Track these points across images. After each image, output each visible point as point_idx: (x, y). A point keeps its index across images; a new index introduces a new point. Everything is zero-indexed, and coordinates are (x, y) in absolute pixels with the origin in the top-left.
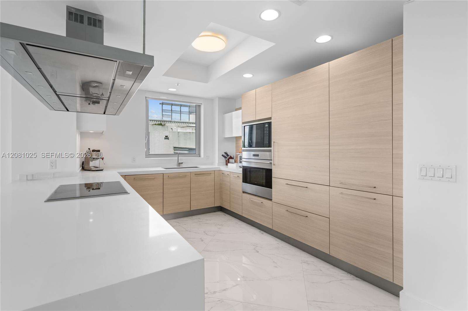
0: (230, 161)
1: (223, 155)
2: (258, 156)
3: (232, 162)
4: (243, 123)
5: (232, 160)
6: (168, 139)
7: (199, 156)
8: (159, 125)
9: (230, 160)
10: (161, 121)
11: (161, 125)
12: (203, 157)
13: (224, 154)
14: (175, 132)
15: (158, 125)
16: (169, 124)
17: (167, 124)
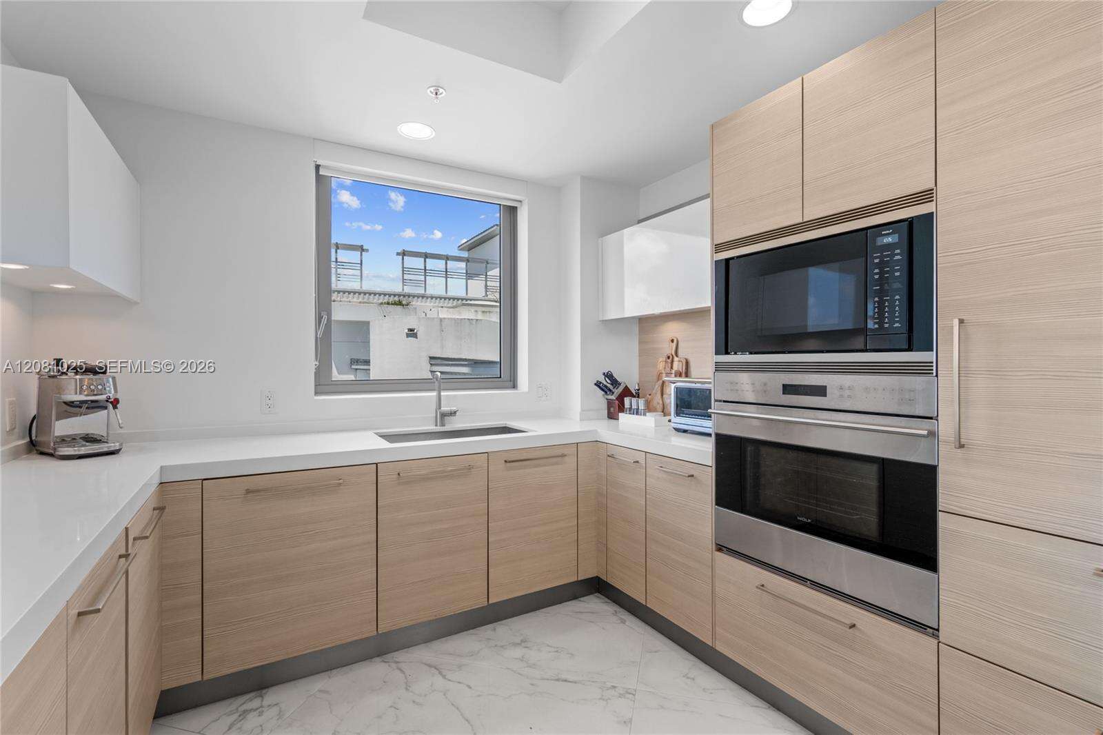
6: (415, 336)
8: (395, 304)
10: (399, 295)
11: (400, 303)
14: (433, 318)
15: (392, 304)
16: (418, 303)
17: (416, 303)
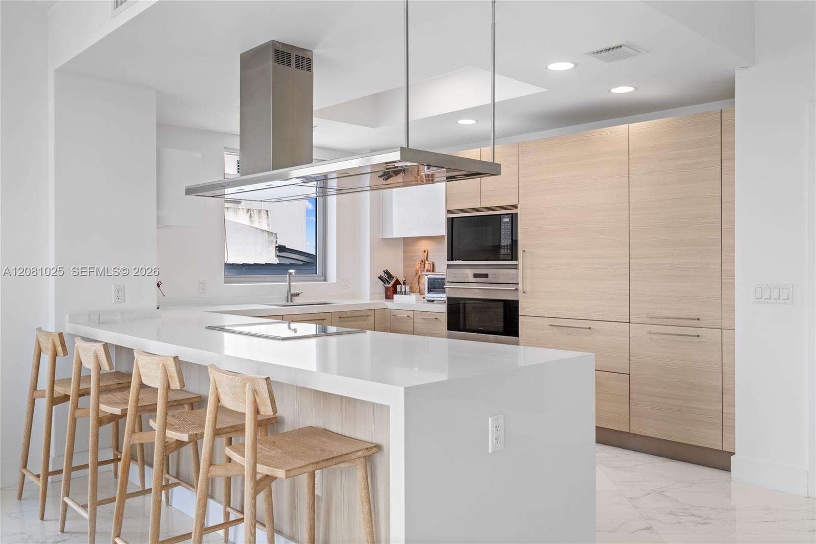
0: (399, 290)
1: (380, 278)
2: (487, 277)
3: (403, 290)
4: (449, 212)
5: (403, 287)
7: (323, 278)
9: (398, 287)
12: (335, 282)
13: (383, 274)
